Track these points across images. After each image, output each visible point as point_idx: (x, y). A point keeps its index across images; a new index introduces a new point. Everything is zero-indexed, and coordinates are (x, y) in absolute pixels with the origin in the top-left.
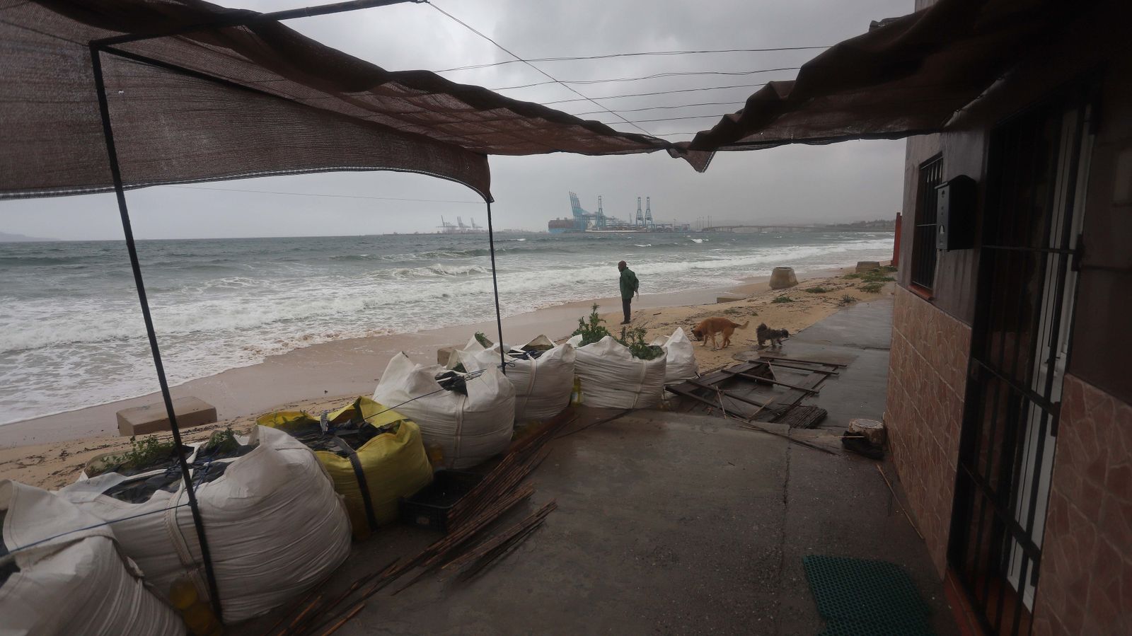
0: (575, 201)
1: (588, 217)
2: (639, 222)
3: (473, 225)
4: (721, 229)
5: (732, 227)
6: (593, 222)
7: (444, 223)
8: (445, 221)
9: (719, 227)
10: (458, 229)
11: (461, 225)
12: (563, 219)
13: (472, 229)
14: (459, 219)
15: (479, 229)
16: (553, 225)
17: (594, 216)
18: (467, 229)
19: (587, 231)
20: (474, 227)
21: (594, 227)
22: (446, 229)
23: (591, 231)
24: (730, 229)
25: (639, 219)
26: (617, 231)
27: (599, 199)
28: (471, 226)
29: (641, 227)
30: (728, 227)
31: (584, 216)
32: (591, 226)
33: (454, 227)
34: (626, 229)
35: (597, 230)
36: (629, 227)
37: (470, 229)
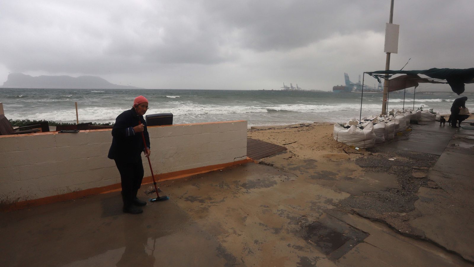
0: (347, 77)
1: (353, 85)
2: (379, 88)
3: (297, 87)
4: (426, 93)
5: (433, 92)
6: (355, 88)
7: (284, 86)
8: (285, 85)
9: (425, 92)
10: (290, 89)
11: (292, 87)
12: (340, 86)
14: (291, 84)
15: (300, 89)
16: (335, 88)
17: (356, 85)
18: (294, 89)
19: (352, 91)
20: (297, 88)
21: (356, 90)
22: (285, 89)
23: (354, 92)
24: (432, 93)
25: (380, 87)
26: (367, 92)
27: (359, 77)
28: (296, 87)
29: (381, 91)
30: (431, 92)
31: (351, 84)
32: (354, 90)
33: (289, 88)
34: (372, 91)
35: (357, 91)
36: (374, 91)
37: (296, 89)
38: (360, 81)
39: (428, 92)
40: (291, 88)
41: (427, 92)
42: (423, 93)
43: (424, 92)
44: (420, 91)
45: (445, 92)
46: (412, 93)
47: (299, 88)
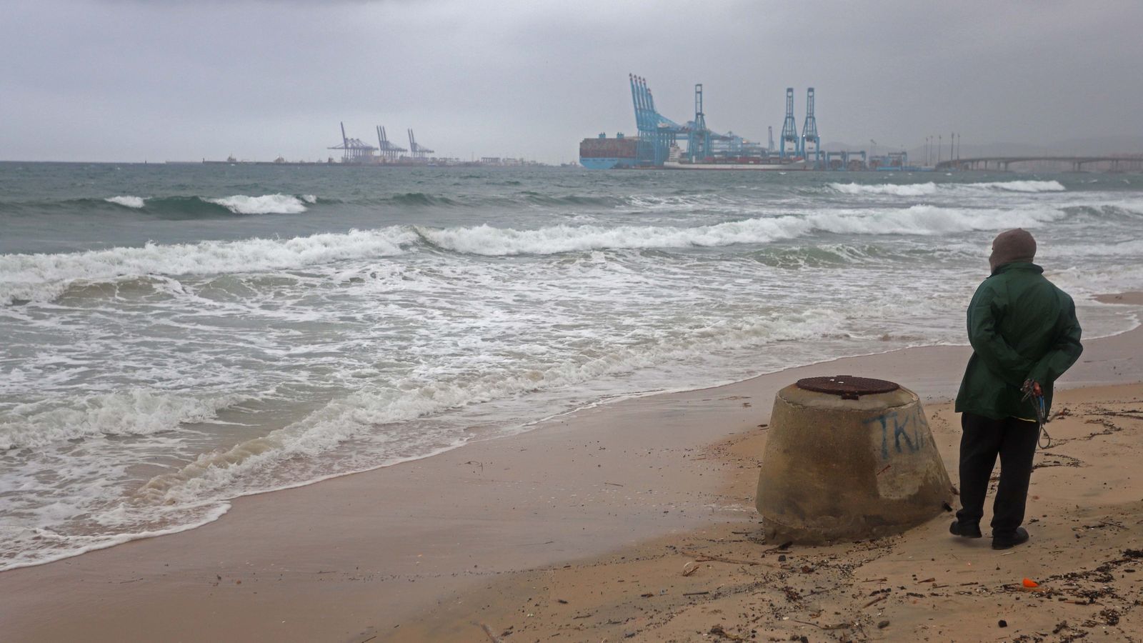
0: (641, 93)
1: (672, 132)
2: (789, 146)
3: (414, 146)
4: (982, 164)
6: (683, 145)
7: (346, 140)
8: (348, 136)
9: (978, 160)
10: (377, 153)
11: (385, 144)
12: (615, 136)
13: (409, 154)
14: (381, 132)
15: (427, 155)
16: (590, 150)
17: (684, 130)
18: (399, 154)
19: (667, 163)
20: (414, 150)
21: (683, 156)
22: (350, 154)
23: (676, 164)
24: (1002, 165)
25: (790, 138)
26: (735, 166)
27: (697, 92)
28: (408, 147)
29: (793, 157)
30: (999, 160)
31: (661, 130)
32: (677, 155)
33: (369, 149)
34: (757, 161)
35: (690, 162)
36: (764, 157)
37: (404, 154)
38: (702, 115)
39: (986, 160)
40: (383, 149)
41: (982, 160)
42: (967, 167)
43: (972, 161)
44: (955, 158)
45: (1055, 159)
46: (923, 167)
47: (423, 151)
